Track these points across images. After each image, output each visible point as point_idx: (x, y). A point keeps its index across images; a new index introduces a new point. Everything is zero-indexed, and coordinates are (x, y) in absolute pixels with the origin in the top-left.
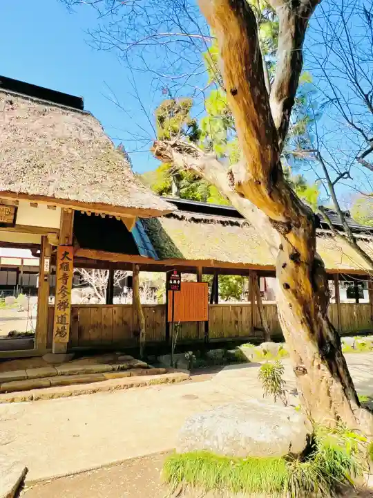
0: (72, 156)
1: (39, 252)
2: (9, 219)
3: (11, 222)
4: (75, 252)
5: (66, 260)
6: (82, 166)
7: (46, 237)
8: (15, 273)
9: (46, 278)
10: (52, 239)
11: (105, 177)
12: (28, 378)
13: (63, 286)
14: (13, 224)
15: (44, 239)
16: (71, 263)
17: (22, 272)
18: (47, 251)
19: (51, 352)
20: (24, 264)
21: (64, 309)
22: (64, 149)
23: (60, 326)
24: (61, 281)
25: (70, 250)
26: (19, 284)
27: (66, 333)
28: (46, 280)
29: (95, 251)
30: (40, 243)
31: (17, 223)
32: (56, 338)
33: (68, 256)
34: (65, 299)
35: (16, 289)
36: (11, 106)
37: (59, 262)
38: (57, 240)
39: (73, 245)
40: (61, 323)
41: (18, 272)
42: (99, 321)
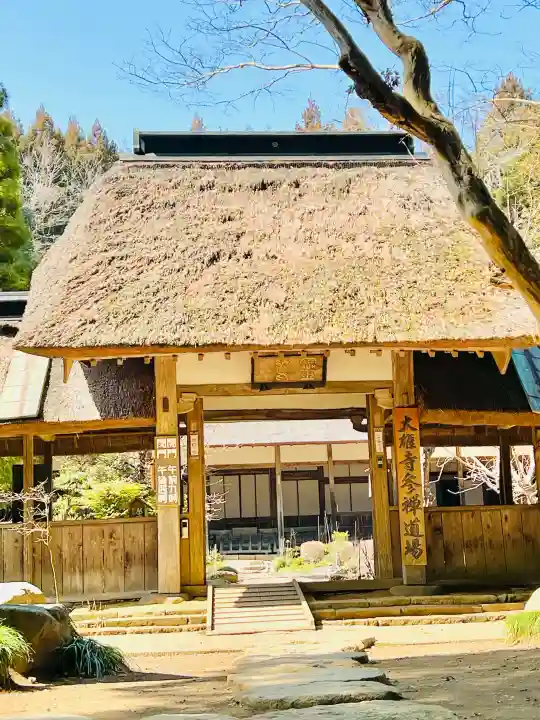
0: (397, 262)
1: (365, 422)
2: (317, 374)
3: (320, 378)
4: (420, 415)
5: (409, 432)
6: (414, 279)
7: (373, 395)
8: (315, 483)
9: (380, 462)
10: (383, 399)
11: (450, 293)
12: (370, 605)
13: (408, 474)
14: (323, 383)
15: (371, 399)
16: (416, 435)
17: (332, 481)
18: (378, 419)
19: (402, 583)
20: (335, 457)
21: (414, 510)
22: (384, 252)
23: (411, 539)
24: (403, 465)
25: (411, 413)
26: (328, 511)
27: (421, 552)
28: (380, 466)
29: (453, 413)
30: (365, 406)
31: (328, 379)
32: (407, 560)
33: (410, 423)
34: (413, 494)
35: (322, 523)
36: (297, 191)
37: (398, 435)
38: (391, 400)
39: (416, 406)
40: (412, 535)
41: (324, 481)
42: (479, 535)
